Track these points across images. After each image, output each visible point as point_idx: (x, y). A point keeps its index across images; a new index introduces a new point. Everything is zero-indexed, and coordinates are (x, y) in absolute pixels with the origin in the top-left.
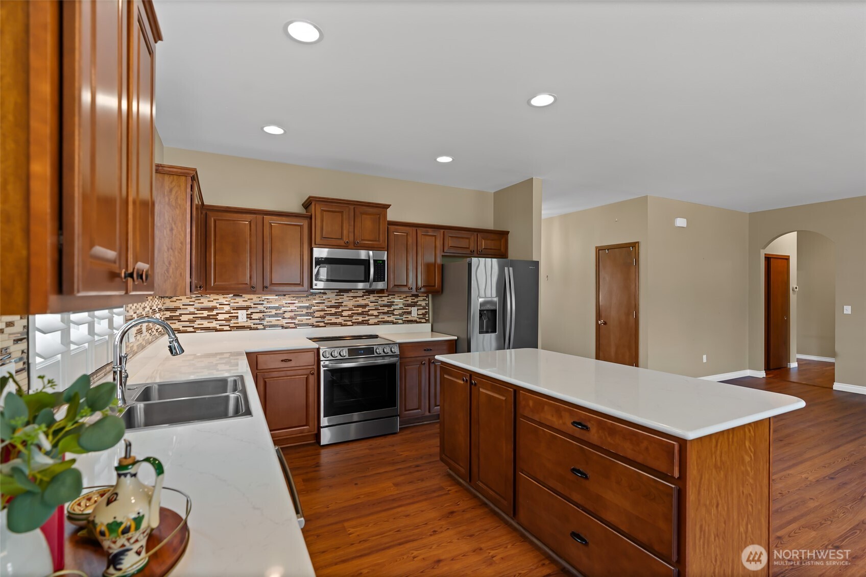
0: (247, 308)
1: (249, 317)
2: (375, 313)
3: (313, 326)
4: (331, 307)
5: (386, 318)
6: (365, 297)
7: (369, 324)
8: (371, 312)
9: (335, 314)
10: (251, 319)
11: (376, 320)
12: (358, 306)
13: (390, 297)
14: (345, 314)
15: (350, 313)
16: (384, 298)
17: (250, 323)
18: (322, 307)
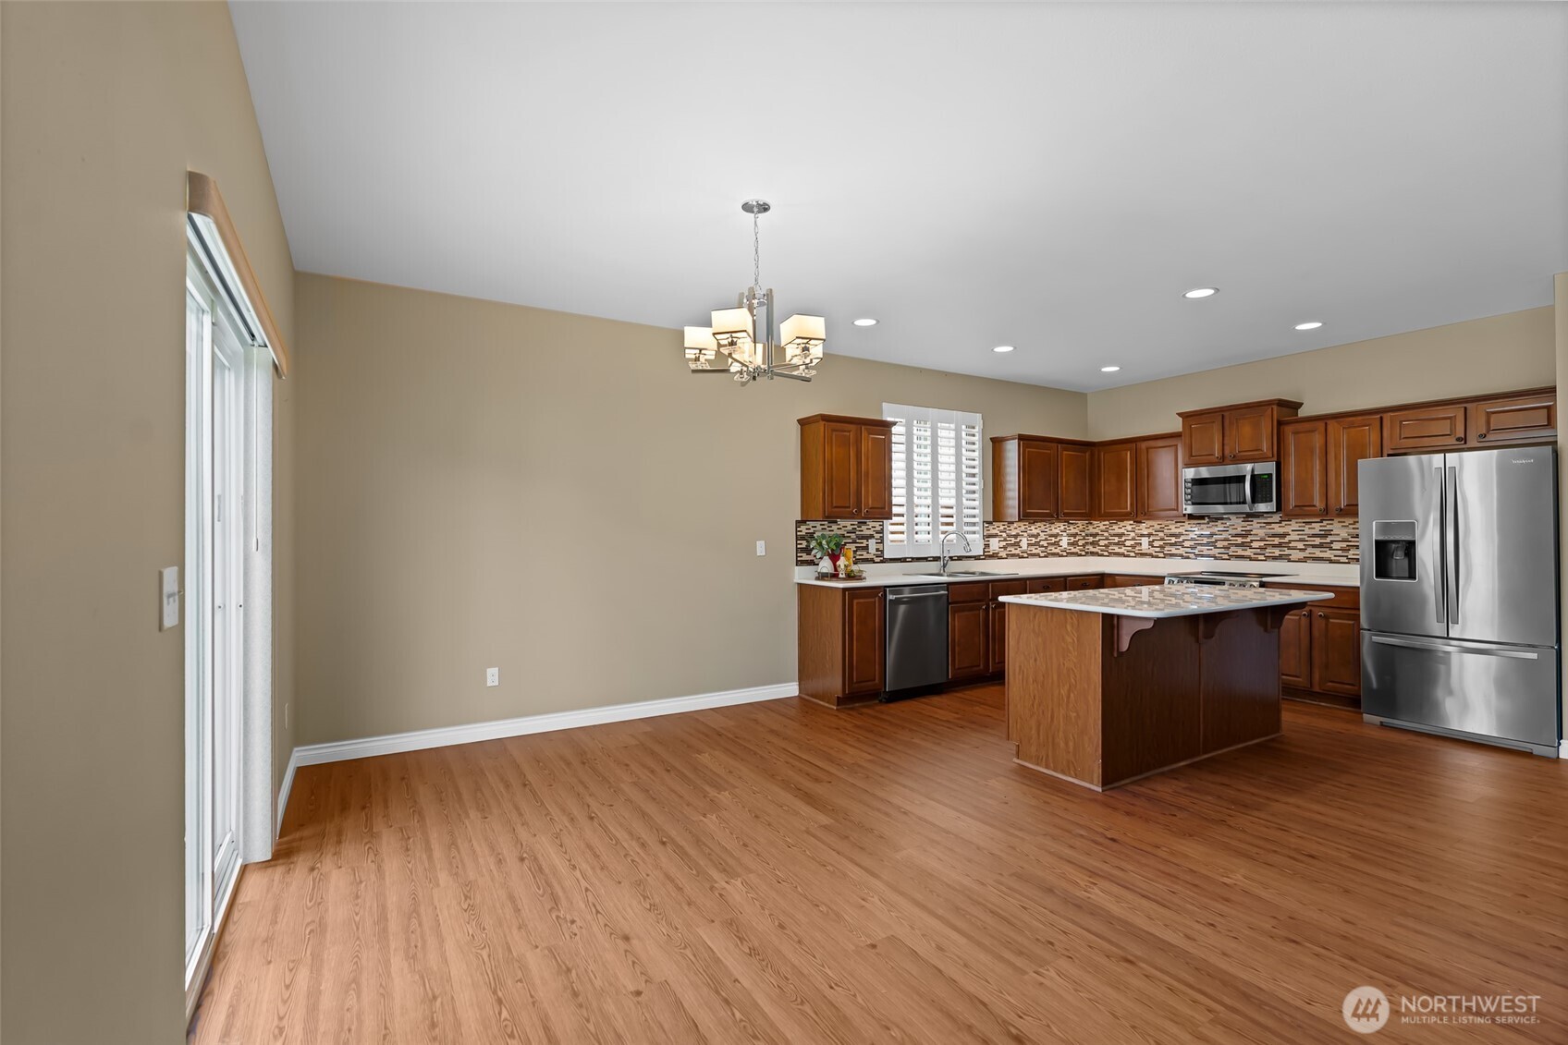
0: (1149, 535)
1: (1151, 544)
2: (1300, 545)
3: (1216, 558)
4: (1237, 535)
5: (1318, 553)
6: (1284, 523)
7: (1290, 560)
8: (1292, 544)
9: (1242, 545)
10: (1153, 547)
11: (1301, 555)
12: (1274, 536)
13: (1325, 523)
14: (1255, 544)
15: (1262, 544)
16: (1313, 525)
17: (1152, 551)
18: (1225, 535)
